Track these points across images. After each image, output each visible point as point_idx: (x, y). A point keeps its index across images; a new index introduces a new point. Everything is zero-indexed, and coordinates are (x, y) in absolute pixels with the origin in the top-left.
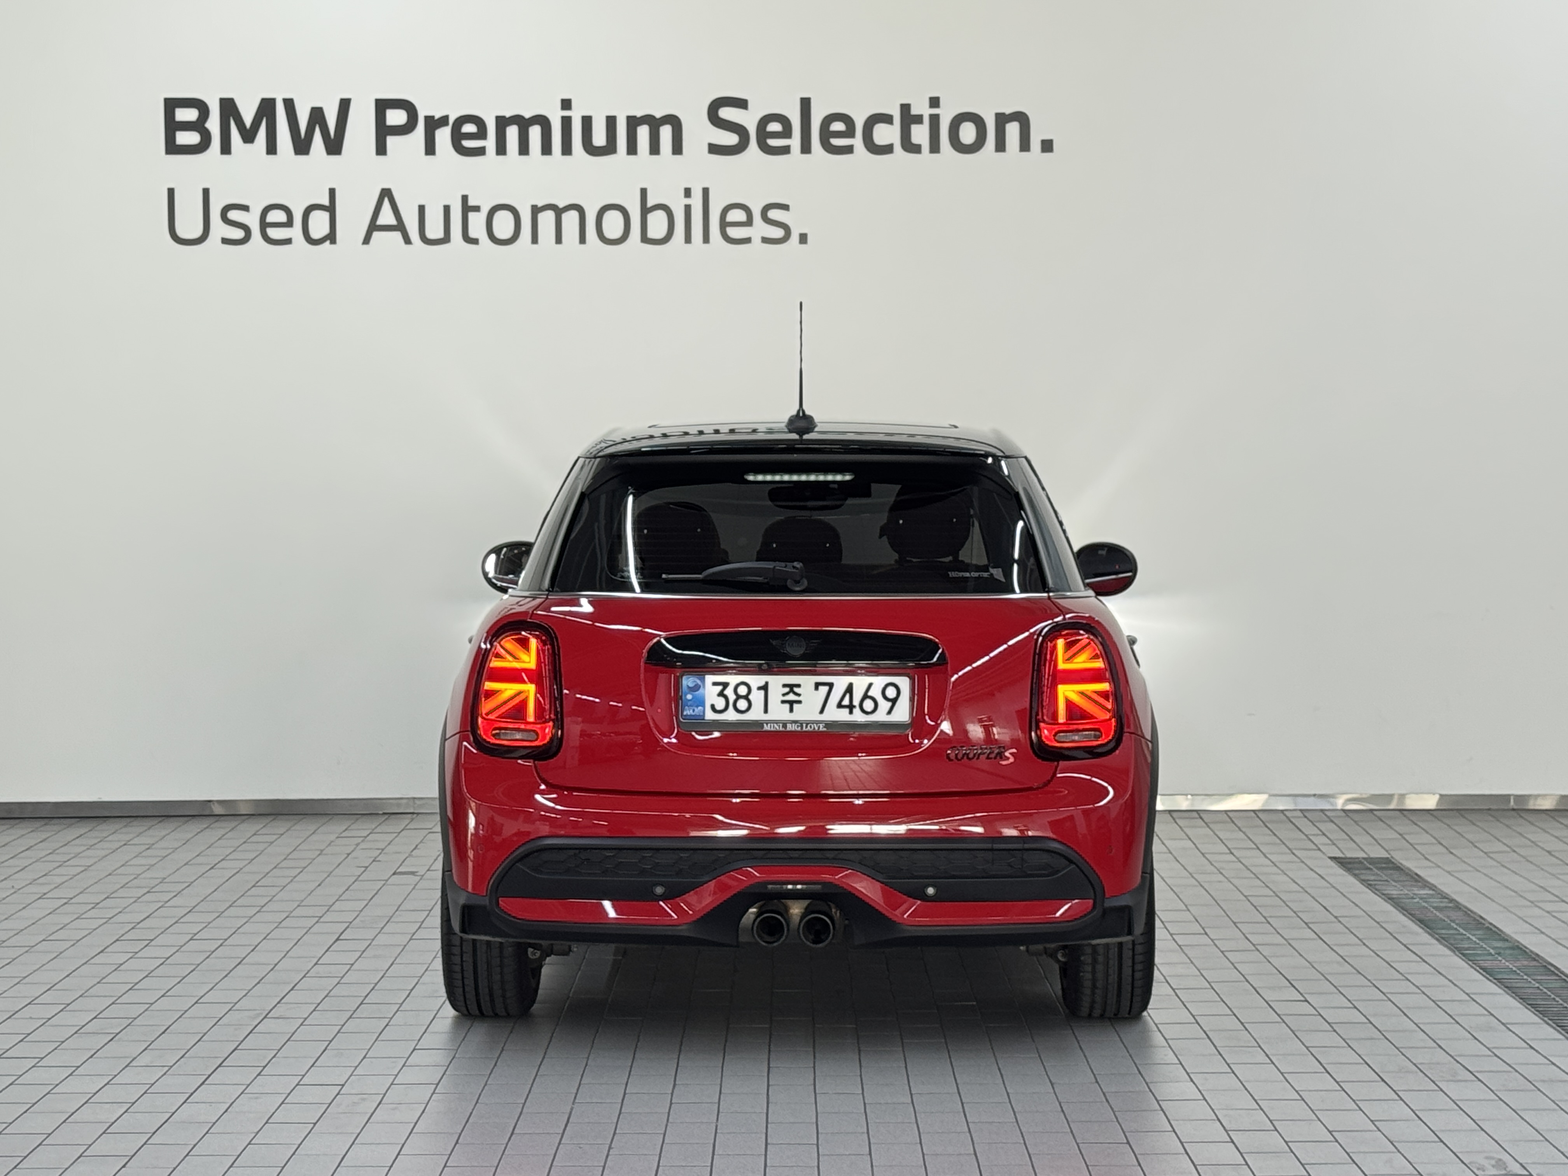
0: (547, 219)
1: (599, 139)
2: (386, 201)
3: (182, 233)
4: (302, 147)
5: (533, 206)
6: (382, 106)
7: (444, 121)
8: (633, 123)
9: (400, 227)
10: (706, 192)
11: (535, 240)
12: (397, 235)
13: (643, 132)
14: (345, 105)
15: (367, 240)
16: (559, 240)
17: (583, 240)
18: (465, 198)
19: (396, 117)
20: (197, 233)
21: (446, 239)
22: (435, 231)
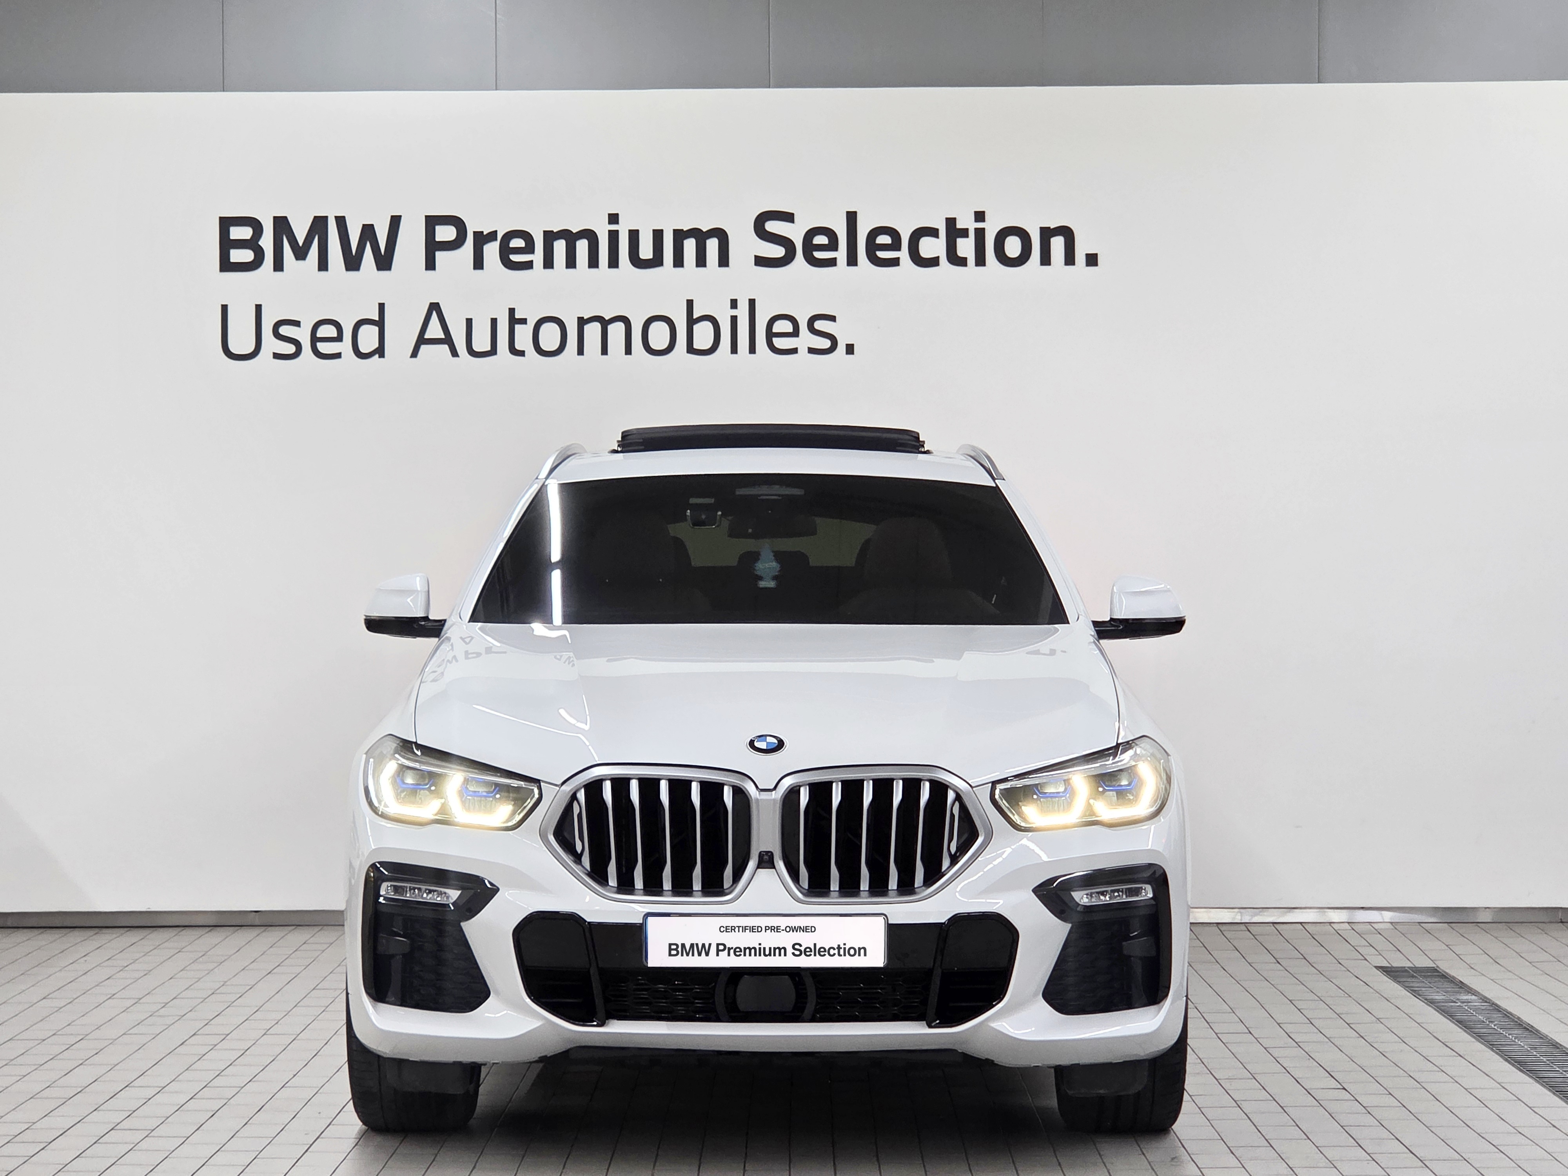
0: (593, 331)
1: (646, 251)
2: (434, 314)
3: (234, 348)
4: (353, 263)
5: (578, 318)
6: (432, 222)
7: (493, 236)
8: (680, 236)
9: (448, 340)
10: (752, 303)
11: (581, 352)
12: (446, 347)
13: (690, 245)
14: (395, 221)
15: (414, 354)
16: (604, 351)
17: (628, 351)
18: (512, 311)
19: (446, 233)
20: (250, 349)
21: (493, 351)
22: (481, 343)
